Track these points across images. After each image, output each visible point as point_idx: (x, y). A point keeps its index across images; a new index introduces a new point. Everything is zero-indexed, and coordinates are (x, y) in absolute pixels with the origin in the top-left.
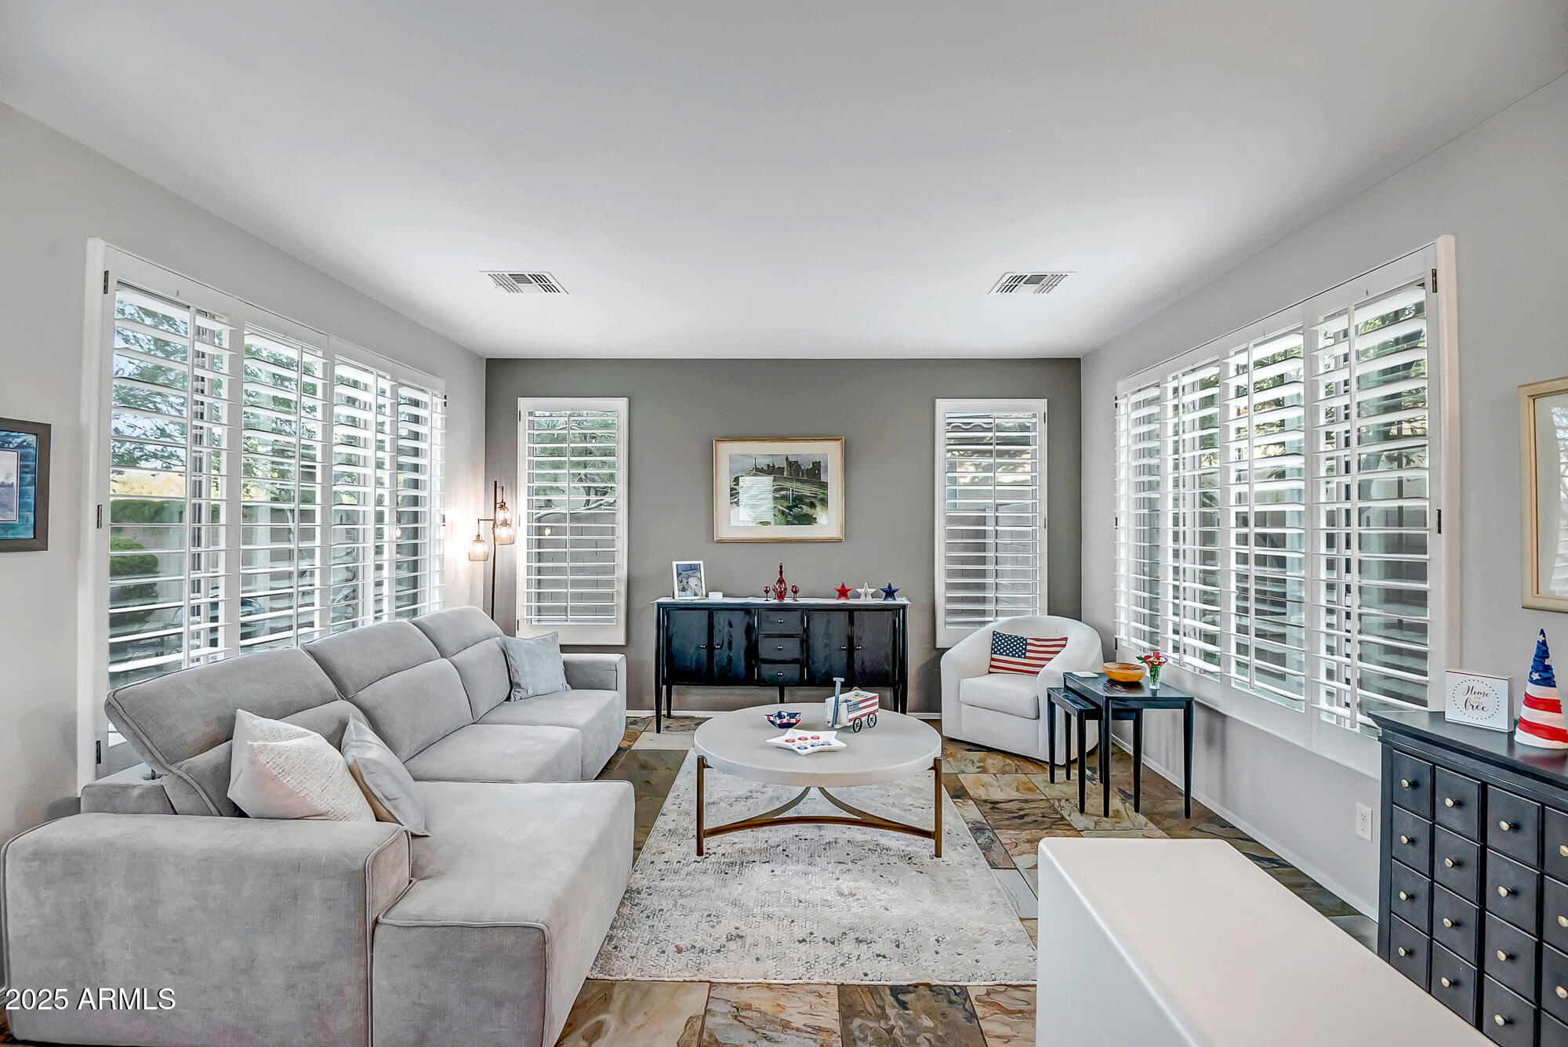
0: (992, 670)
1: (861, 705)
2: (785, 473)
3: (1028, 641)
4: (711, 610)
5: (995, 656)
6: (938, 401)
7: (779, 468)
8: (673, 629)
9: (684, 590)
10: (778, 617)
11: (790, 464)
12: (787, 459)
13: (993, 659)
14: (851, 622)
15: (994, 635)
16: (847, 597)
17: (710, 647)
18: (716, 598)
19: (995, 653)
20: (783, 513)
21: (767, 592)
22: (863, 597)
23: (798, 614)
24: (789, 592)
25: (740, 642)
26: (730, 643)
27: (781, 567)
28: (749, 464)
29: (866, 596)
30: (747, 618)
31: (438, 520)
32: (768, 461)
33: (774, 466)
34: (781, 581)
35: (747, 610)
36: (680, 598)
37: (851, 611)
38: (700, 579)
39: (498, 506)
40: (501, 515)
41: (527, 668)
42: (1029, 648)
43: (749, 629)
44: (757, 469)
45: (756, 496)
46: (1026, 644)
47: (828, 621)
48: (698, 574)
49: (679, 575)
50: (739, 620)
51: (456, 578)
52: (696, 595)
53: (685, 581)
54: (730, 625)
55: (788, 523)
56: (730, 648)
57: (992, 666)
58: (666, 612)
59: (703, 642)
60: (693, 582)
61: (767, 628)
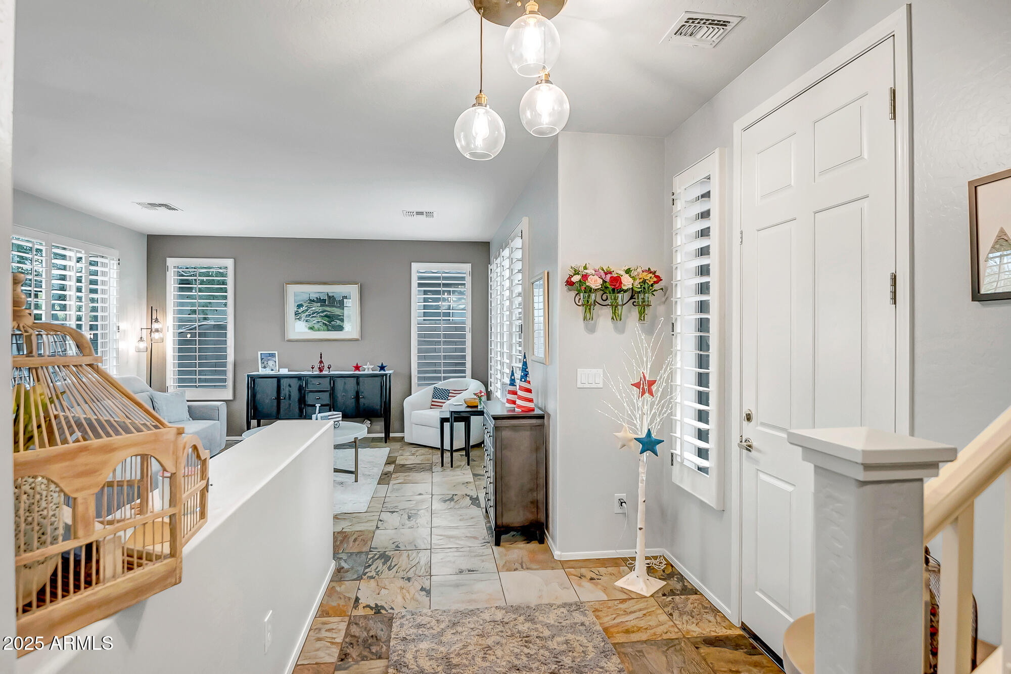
0: (432, 407)
1: (329, 417)
2: (327, 302)
3: (450, 391)
4: (279, 379)
5: (434, 400)
6: (412, 263)
7: (323, 299)
8: (257, 388)
9: (265, 367)
10: (316, 381)
11: (329, 297)
12: (328, 294)
13: (433, 401)
14: (358, 384)
15: (434, 389)
16: (359, 370)
17: (278, 398)
18: (284, 371)
19: (434, 398)
20: (326, 324)
21: (313, 368)
22: (366, 370)
23: (328, 379)
24: (326, 368)
25: (295, 395)
26: (290, 396)
27: (321, 354)
28: (306, 297)
29: (368, 369)
30: (299, 382)
31: (115, 329)
32: (317, 295)
33: (320, 298)
34: (321, 362)
35: (299, 378)
36: (262, 372)
37: (357, 377)
38: (275, 362)
39: (153, 321)
40: (156, 326)
41: (165, 408)
42: (450, 395)
43: (300, 388)
44: (310, 300)
45: (310, 315)
46: (449, 393)
47: (345, 383)
48: (274, 359)
49: (262, 359)
50: (295, 384)
51: (127, 362)
52: (272, 370)
53: (265, 363)
54: (290, 386)
55: (328, 330)
56: (290, 398)
57: (432, 405)
58: (253, 381)
59: (275, 394)
60: (271, 363)
61: (311, 388)
